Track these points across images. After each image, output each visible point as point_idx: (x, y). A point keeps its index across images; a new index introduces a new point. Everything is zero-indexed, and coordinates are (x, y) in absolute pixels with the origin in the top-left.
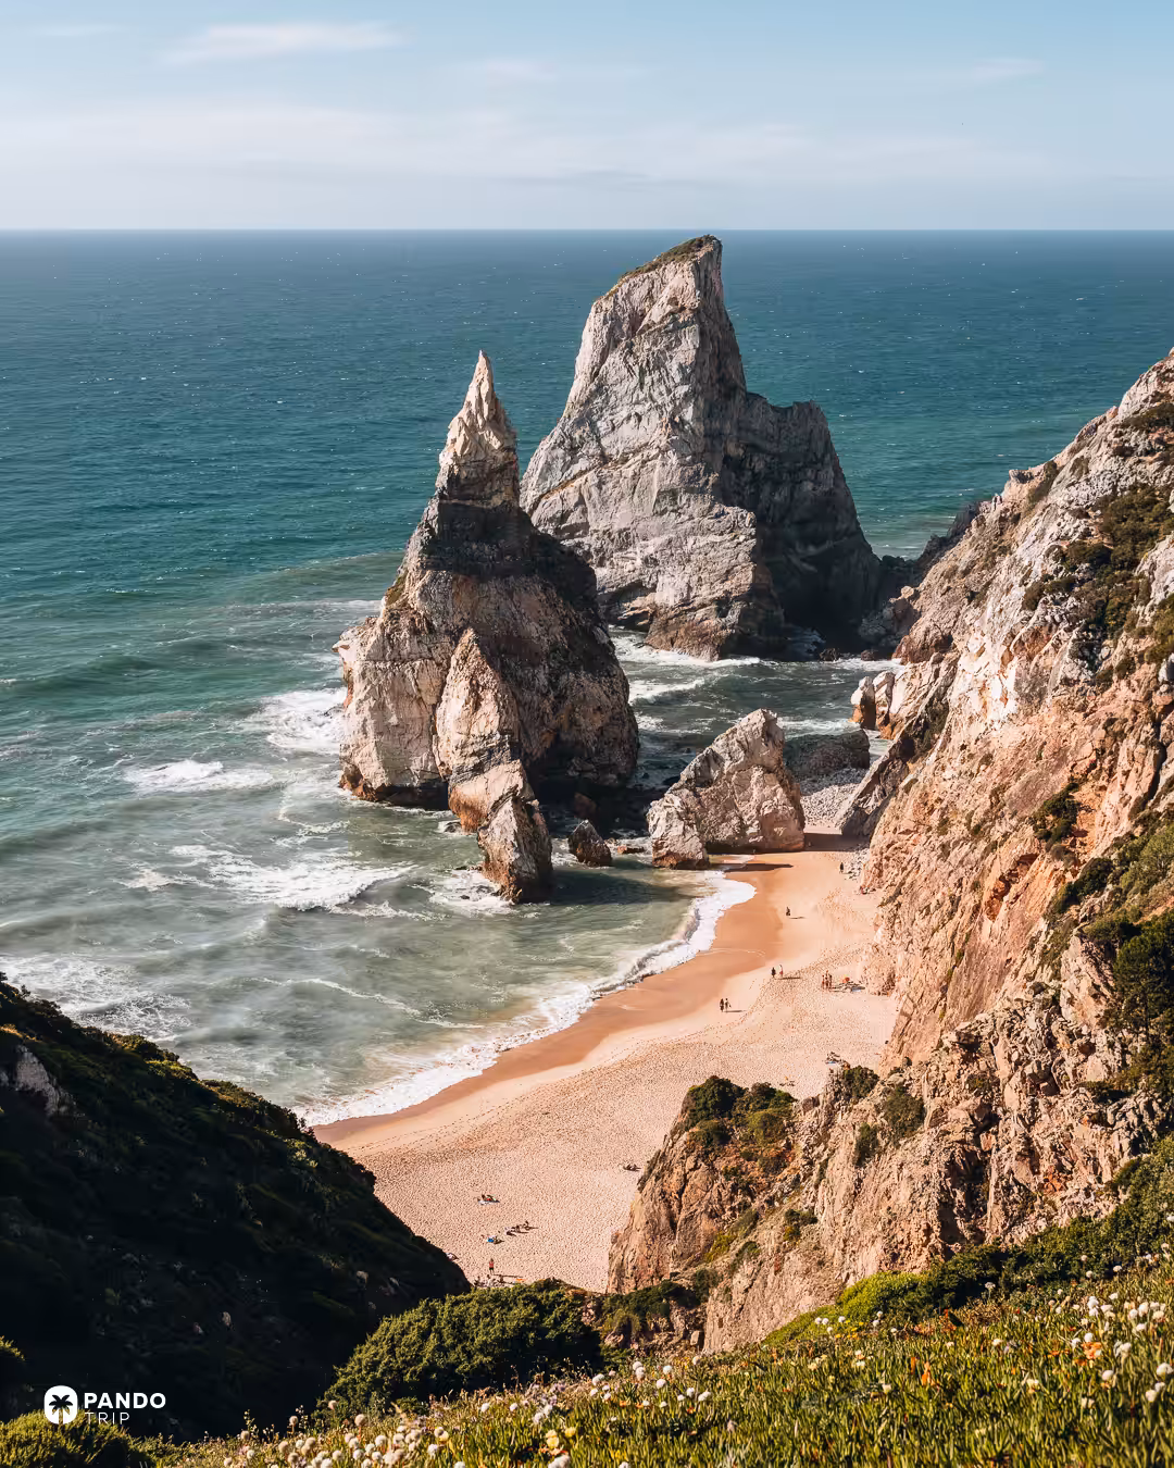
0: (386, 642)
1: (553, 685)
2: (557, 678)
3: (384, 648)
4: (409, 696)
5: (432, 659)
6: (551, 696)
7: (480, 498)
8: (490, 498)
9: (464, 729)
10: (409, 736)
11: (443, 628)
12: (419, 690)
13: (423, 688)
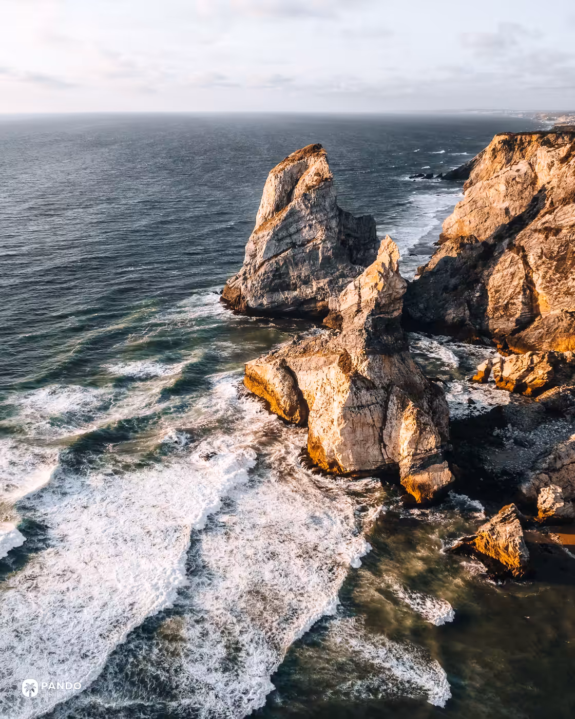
0: (354, 396)
1: (430, 407)
2: (431, 403)
3: (353, 400)
4: (368, 424)
5: (377, 403)
6: (431, 413)
7: (387, 313)
8: (392, 313)
9: (414, 446)
10: (368, 445)
11: (380, 386)
12: (374, 421)
13: (375, 419)
